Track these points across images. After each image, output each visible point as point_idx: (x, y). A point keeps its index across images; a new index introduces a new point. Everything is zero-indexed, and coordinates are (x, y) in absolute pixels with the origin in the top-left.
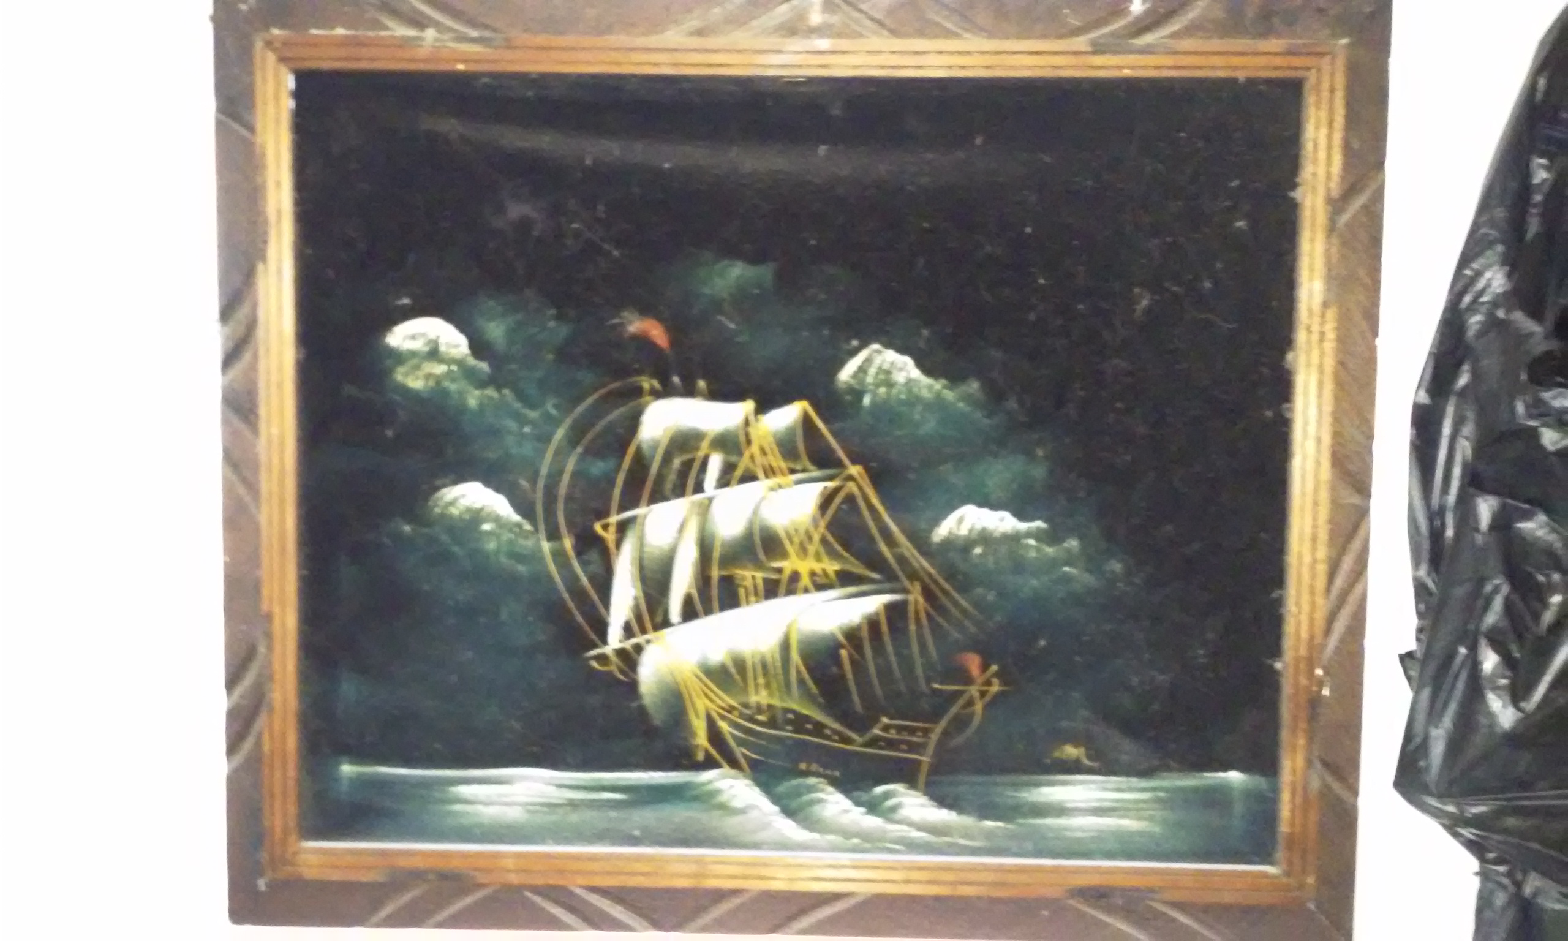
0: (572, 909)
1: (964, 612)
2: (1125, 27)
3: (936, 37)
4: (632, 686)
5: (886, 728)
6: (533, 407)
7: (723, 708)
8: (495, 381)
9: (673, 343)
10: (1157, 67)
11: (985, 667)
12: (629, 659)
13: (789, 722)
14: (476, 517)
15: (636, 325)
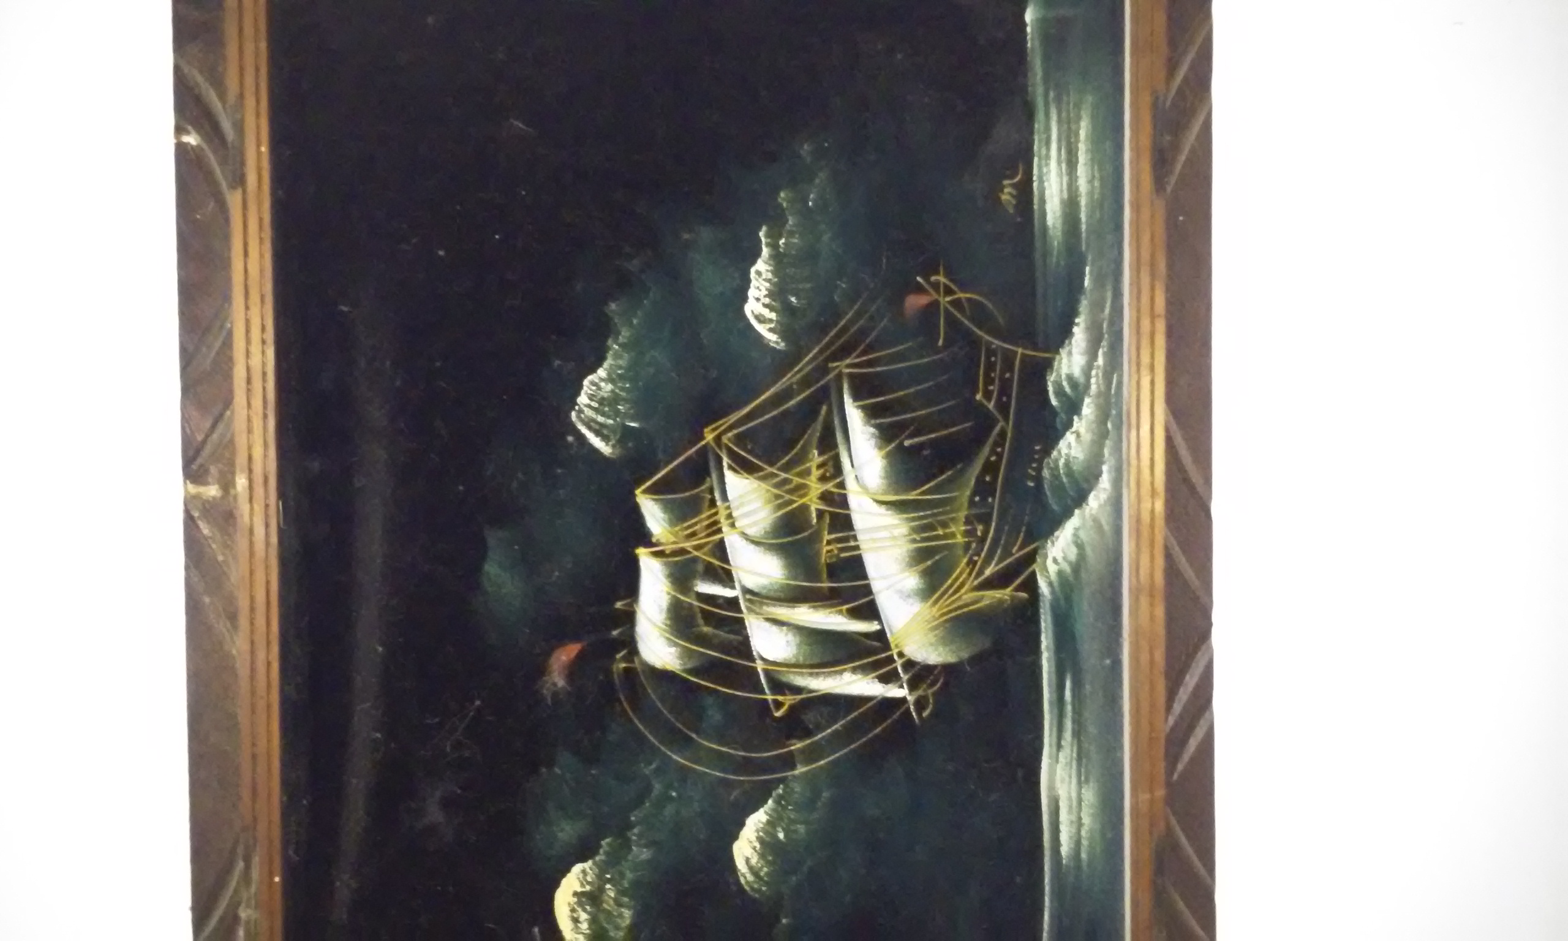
0: (1191, 728)
1: (859, 315)
2: (215, 152)
3: (231, 359)
4: (948, 669)
5: (988, 395)
6: (648, 788)
7: (970, 574)
8: (622, 830)
9: (576, 638)
10: (258, 115)
11: (920, 290)
12: (919, 674)
13: (984, 499)
14: (768, 845)
15: (557, 678)
